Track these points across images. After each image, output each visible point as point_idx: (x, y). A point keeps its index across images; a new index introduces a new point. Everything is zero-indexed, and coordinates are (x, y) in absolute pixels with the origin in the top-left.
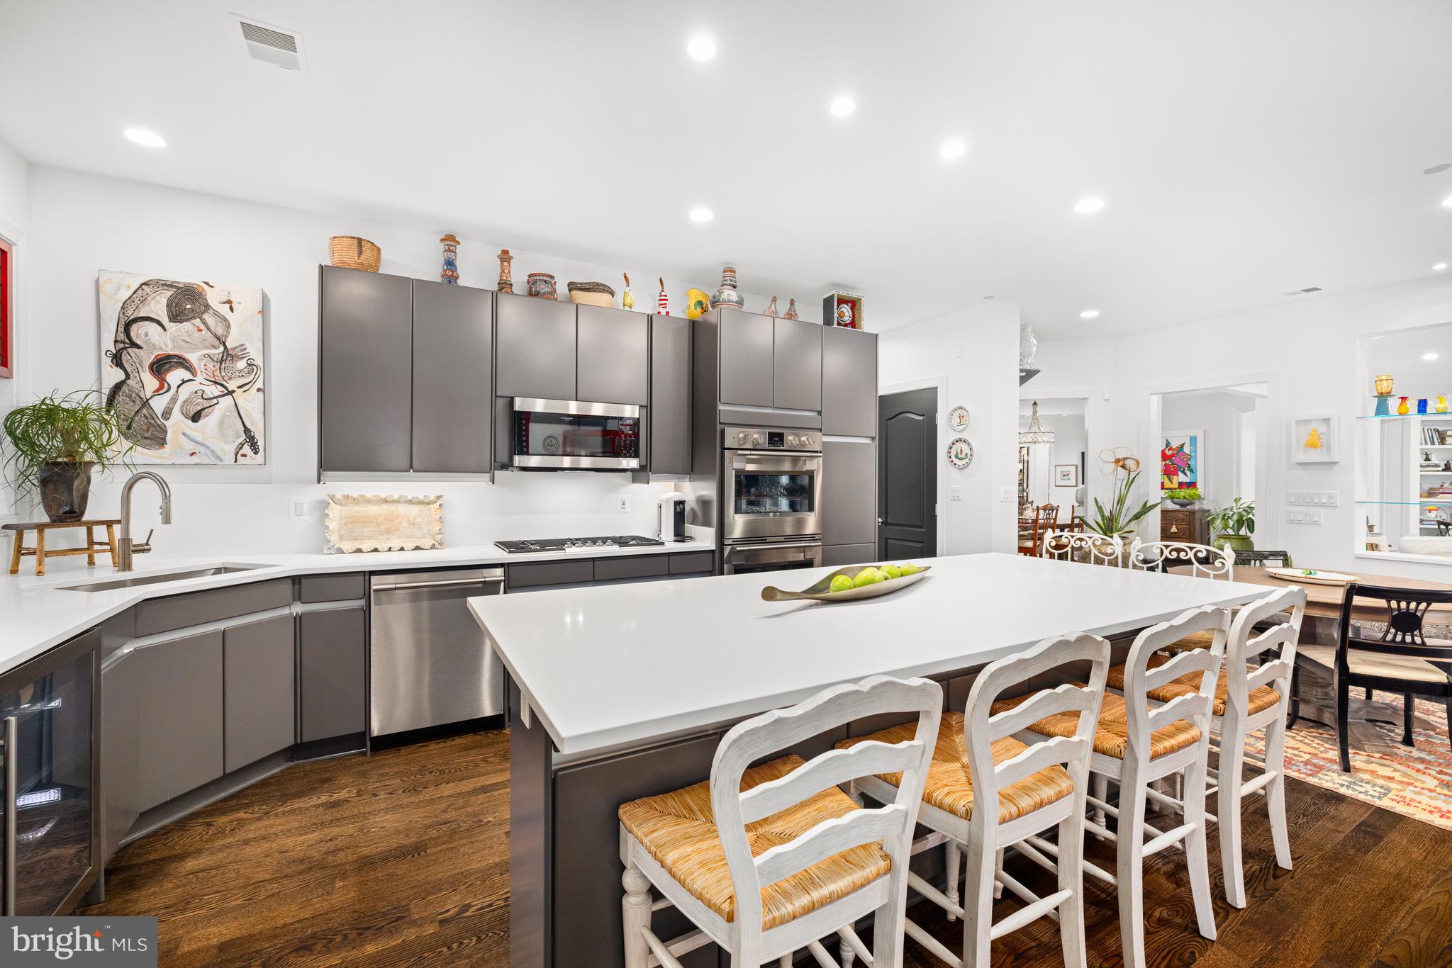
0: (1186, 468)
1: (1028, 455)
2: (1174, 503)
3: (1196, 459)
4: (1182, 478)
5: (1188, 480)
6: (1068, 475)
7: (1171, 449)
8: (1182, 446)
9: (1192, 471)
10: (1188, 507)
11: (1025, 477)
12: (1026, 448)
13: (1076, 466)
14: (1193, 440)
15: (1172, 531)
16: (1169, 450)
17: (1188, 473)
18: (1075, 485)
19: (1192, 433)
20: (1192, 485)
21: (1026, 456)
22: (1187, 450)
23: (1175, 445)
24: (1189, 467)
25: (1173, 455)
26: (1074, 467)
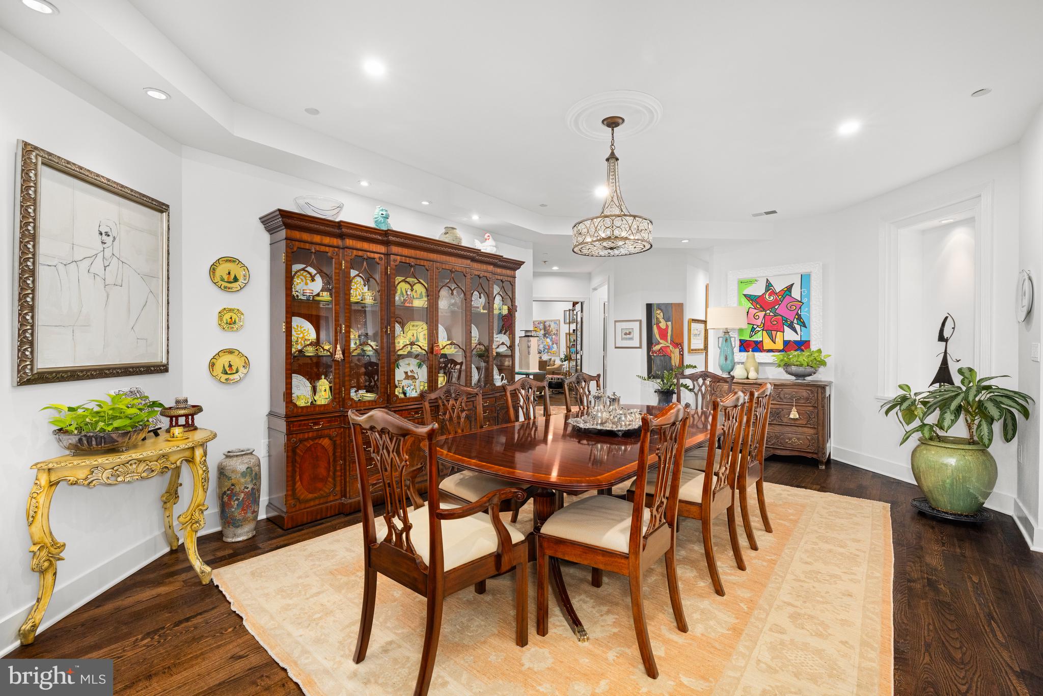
0: (795, 321)
1: (582, 312)
2: (790, 374)
3: (809, 307)
4: (790, 335)
5: (797, 338)
6: (630, 333)
7: (773, 293)
8: (790, 288)
9: (804, 325)
10: (809, 378)
11: (579, 339)
12: (580, 304)
13: (640, 321)
14: (805, 279)
15: (792, 416)
16: (770, 295)
17: (798, 327)
18: (638, 346)
19: (804, 270)
20: (802, 345)
21: (579, 313)
22: (796, 293)
23: (778, 287)
24: (799, 318)
25: (776, 302)
26: (638, 323)
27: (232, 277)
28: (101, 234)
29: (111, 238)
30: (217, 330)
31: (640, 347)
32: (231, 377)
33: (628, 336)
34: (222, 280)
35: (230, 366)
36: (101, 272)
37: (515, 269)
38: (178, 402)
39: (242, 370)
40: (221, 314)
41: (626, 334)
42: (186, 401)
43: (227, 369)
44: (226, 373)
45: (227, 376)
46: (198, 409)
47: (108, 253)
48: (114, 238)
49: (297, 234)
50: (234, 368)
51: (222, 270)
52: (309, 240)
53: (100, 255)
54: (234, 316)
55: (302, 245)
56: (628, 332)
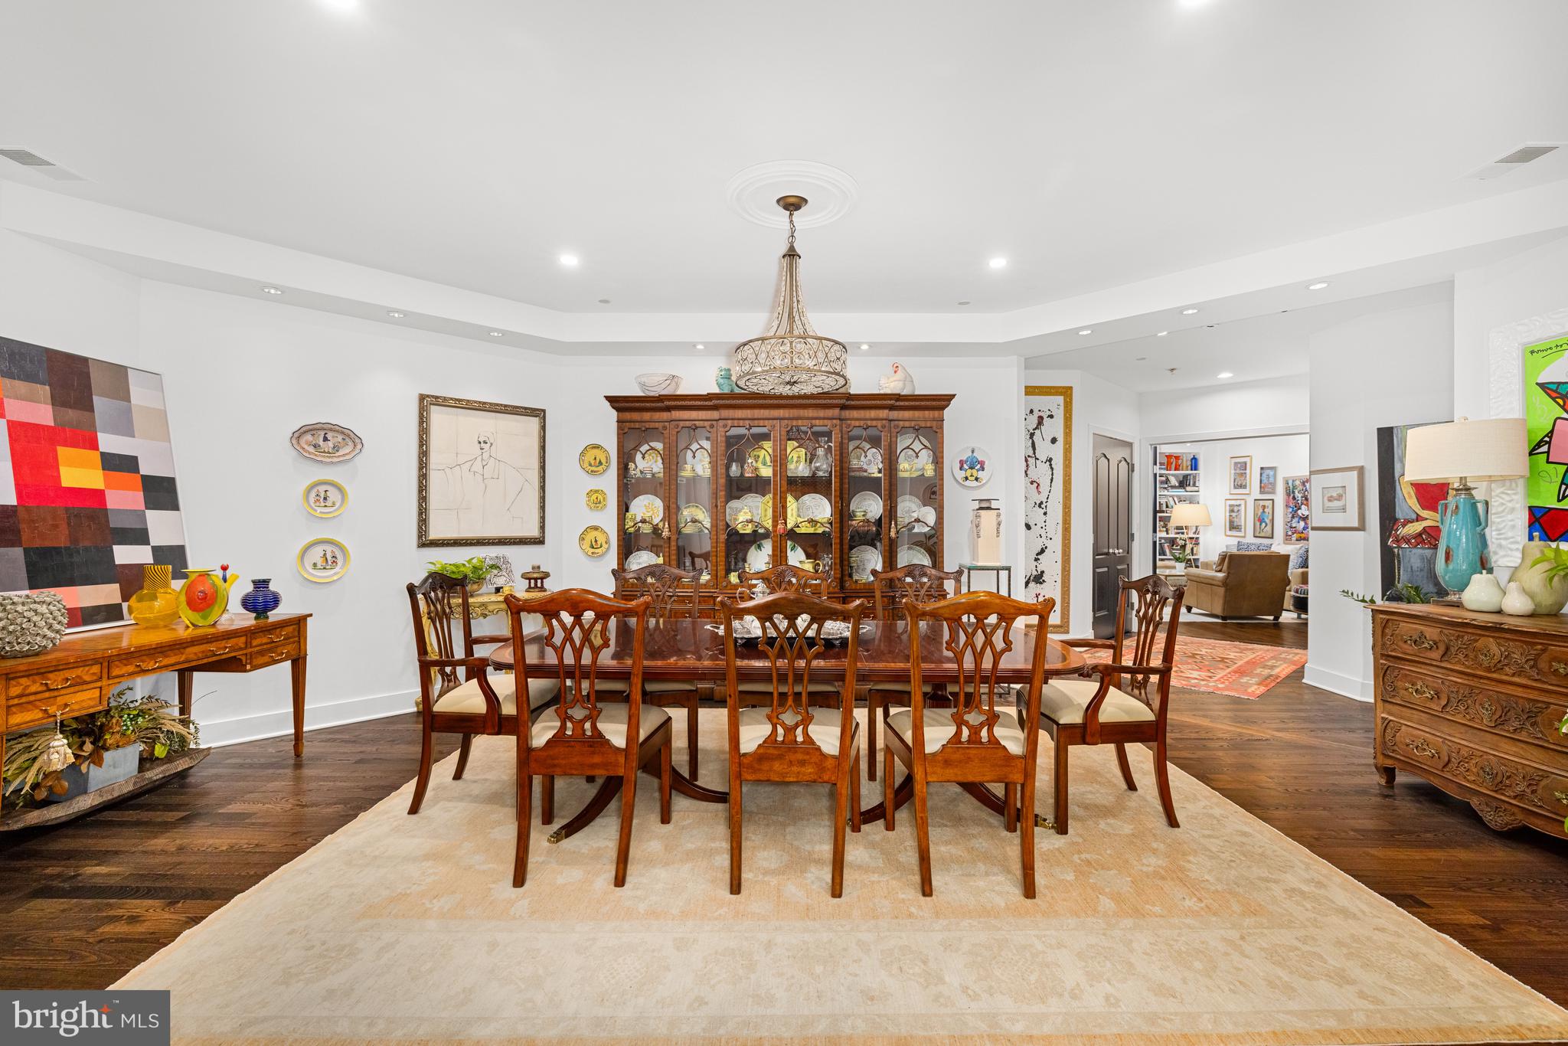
6: (1339, 497)
18: (1356, 524)
26: (1355, 474)
27: (598, 461)
28: (480, 443)
29: (489, 444)
30: (587, 509)
31: (1362, 527)
32: (596, 551)
33: (1336, 504)
34: (590, 465)
35: (596, 541)
36: (480, 470)
37: (943, 408)
38: (533, 568)
39: (605, 546)
40: (589, 494)
41: (1331, 499)
42: (539, 567)
43: (594, 543)
44: (593, 548)
45: (593, 550)
46: (547, 575)
47: (486, 456)
48: (492, 444)
49: (628, 416)
50: (599, 543)
51: (590, 456)
52: (639, 419)
53: (479, 459)
54: (600, 497)
55: (632, 425)
56: (1335, 495)
